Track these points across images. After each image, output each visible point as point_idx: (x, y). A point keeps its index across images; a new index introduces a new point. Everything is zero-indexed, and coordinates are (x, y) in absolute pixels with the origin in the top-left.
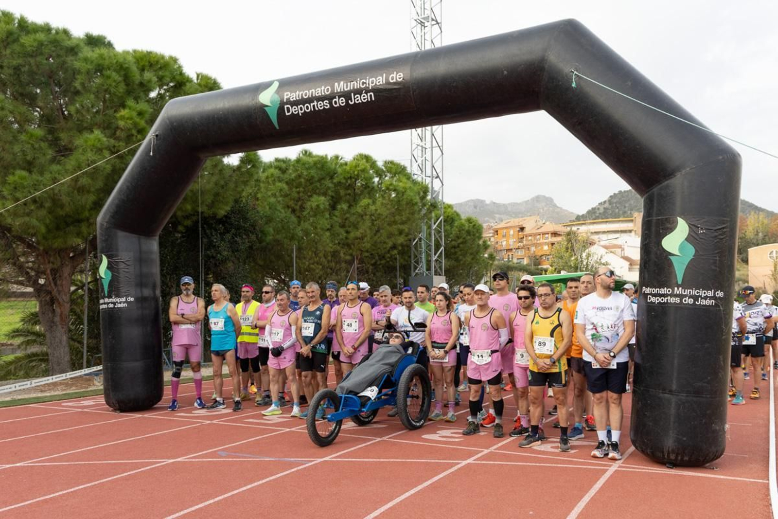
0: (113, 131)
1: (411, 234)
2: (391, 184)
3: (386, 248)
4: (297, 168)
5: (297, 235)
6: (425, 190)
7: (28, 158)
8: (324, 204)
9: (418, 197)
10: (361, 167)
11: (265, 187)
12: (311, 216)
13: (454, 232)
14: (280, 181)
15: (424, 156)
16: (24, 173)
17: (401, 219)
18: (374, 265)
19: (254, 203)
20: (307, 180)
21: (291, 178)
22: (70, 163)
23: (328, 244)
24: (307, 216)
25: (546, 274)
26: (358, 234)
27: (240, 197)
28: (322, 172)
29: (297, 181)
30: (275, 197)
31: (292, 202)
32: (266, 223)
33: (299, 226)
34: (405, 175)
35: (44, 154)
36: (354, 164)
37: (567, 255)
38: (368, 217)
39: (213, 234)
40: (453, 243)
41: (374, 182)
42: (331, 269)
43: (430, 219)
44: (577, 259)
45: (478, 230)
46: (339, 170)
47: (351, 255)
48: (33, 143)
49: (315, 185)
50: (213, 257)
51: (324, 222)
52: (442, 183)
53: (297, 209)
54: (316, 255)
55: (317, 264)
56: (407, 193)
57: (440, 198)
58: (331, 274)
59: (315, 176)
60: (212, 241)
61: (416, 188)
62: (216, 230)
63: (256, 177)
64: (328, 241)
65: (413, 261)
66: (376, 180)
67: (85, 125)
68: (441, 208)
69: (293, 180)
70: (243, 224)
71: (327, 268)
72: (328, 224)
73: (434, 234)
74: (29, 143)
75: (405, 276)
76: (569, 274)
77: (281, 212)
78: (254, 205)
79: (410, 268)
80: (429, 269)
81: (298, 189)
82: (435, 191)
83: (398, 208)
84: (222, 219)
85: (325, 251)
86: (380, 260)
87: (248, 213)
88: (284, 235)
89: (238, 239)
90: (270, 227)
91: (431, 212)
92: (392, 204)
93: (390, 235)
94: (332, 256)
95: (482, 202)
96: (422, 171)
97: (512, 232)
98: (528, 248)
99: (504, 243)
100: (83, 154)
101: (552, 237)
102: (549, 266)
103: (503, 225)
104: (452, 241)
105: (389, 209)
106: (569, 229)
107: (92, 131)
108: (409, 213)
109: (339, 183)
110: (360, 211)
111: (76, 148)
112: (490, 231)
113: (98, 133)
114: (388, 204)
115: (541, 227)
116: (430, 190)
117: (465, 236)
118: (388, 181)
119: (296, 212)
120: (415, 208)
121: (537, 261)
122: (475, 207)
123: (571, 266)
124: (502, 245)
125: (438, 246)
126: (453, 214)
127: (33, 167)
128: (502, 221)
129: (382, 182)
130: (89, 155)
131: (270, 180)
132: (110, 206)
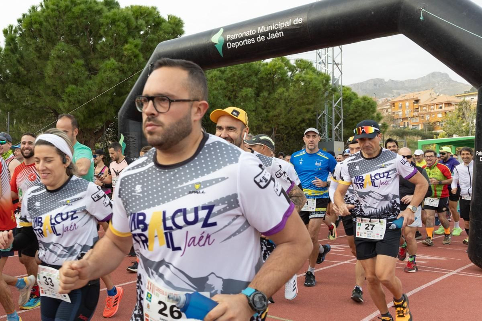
0: (120, 58)
1: (316, 112)
2: (300, 77)
4: (232, 70)
6: (327, 79)
7: (76, 77)
8: (251, 93)
9: (321, 85)
10: (278, 66)
11: (210, 84)
12: (242, 102)
13: (351, 108)
14: (220, 79)
15: (327, 53)
16: (74, 86)
17: (308, 101)
18: (288, 134)
20: (240, 77)
22: (97, 79)
23: (254, 121)
24: (239, 102)
25: (437, 138)
26: (276, 113)
28: (250, 71)
29: (232, 79)
30: (217, 90)
31: (229, 92)
34: (311, 69)
35: (84, 74)
36: (273, 64)
37: (459, 121)
38: (283, 101)
40: (351, 116)
41: (287, 76)
43: (331, 100)
44: (468, 125)
45: (372, 106)
46: (262, 69)
47: (271, 128)
48: (78, 68)
49: (244, 80)
51: (251, 106)
52: (341, 73)
53: (232, 97)
56: (313, 82)
57: (340, 83)
59: (245, 74)
61: (320, 78)
64: (254, 119)
66: (289, 73)
67: (105, 55)
68: (341, 91)
69: (229, 78)
72: (254, 107)
73: (335, 111)
74: (76, 69)
76: (460, 137)
77: (221, 100)
80: (330, 136)
81: (233, 84)
82: (336, 79)
83: (306, 93)
86: (293, 130)
91: (332, 95)
92: (301, 91)
93: (300, 113)
95: (382, 80)
96: (325, 65)
97: (407, 104)
98: (423, 117)
99: (400, 113)
100: (104, 73)
101: (445, 106)
102: (442, 131)
103: (399, 98)
104: (349, 115)
105: (298, 94)
106: (462, 99)
107: (109, 59)
108: (314, 97)
109: (262, 78)
110: (277, 97)
111: (100, 69)
112: (387, 104)
113: (112, 60)
114: (298, 91)
115: (435, 99)
116: (331, 78)
117: (361, 110)
118: (298, 74)
119: (231, 99)
120: (319, 93)
121: (431, 127)
122: (375, 85)
123: (462, 130)
124: (398, 115)
125: (338, 119)
126: (351, 95)
127: (78, 82)
128: (399, 95)
129: (294, 75)
130: (108, 73)
131: (213, 79)
132: (125, 106)
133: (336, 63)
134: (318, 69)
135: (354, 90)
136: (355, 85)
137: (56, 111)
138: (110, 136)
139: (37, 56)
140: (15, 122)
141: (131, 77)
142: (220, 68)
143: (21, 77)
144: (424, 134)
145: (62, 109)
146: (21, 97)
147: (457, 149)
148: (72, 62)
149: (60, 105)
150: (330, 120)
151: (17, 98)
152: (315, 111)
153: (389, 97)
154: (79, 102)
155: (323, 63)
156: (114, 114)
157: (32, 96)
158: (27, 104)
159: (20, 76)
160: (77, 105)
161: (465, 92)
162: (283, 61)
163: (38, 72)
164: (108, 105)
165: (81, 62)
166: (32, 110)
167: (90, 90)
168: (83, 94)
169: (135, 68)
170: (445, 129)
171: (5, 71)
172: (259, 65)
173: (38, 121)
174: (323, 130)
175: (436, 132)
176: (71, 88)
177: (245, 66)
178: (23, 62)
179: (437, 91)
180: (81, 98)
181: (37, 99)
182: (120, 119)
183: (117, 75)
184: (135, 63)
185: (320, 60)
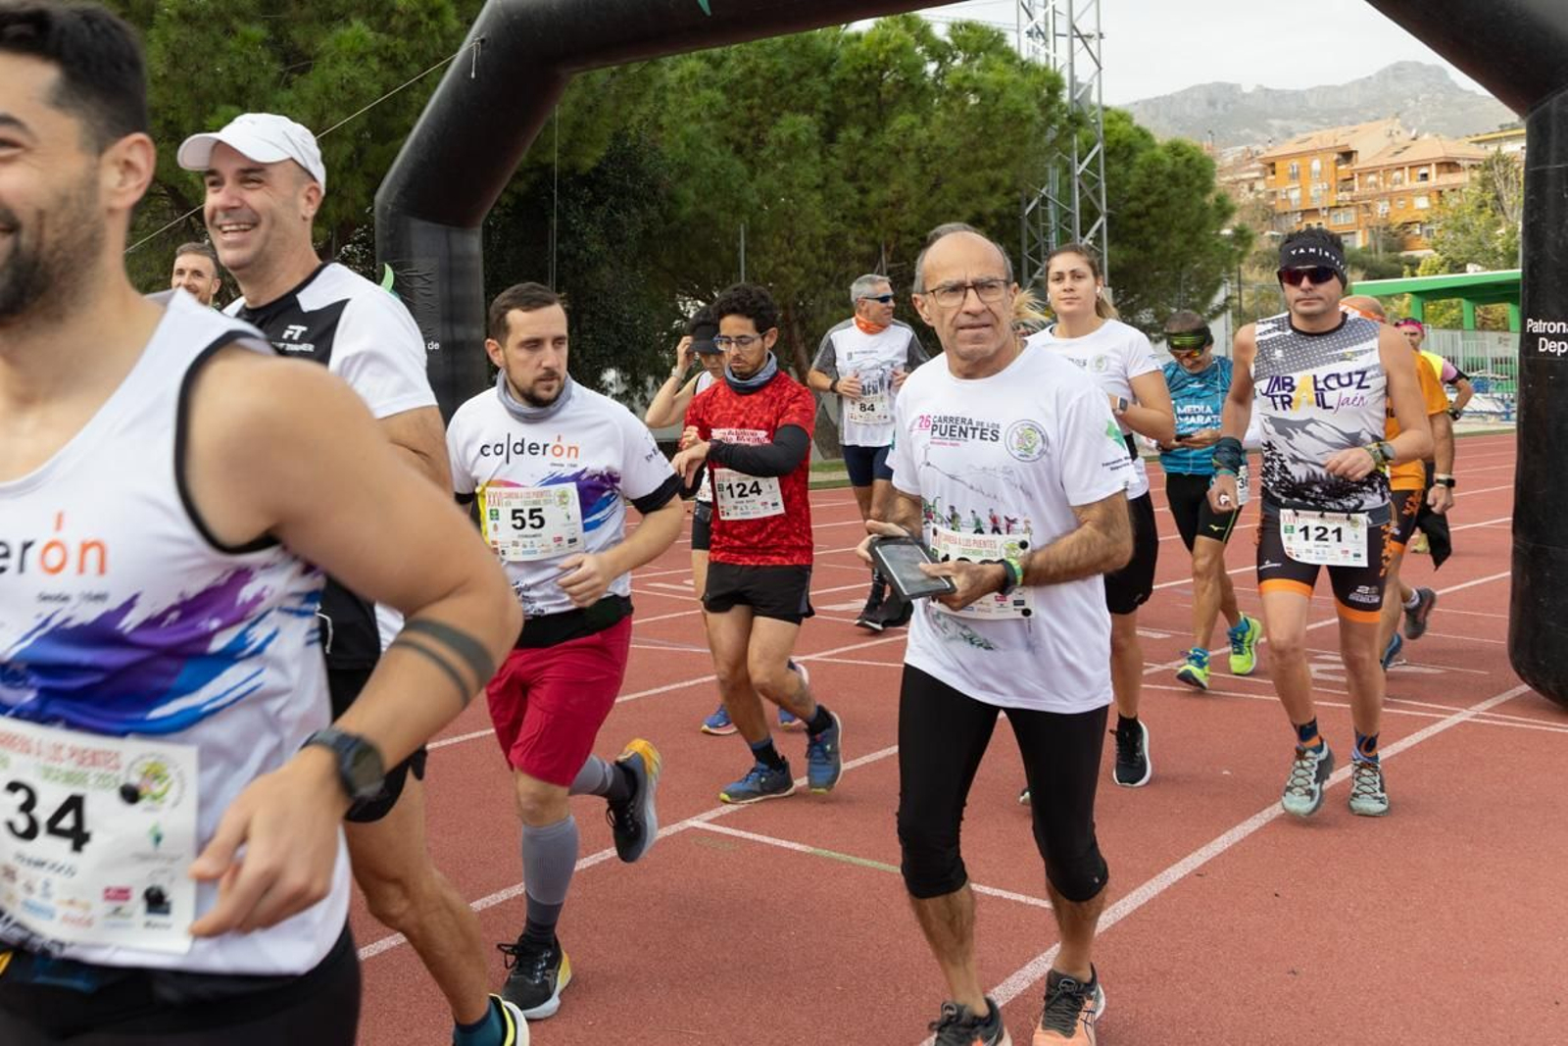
0: (385, 18)
1: (1021, 191)
2: (966, 78)
4: (747, 55)
5: (746, 201)
6: (1054, 85)
7: (240, 81)
8: (807, 131)
9: (1033, 104)
10: (895, 43)
11: (676, 101)
12: (778, 159)
13: (1134, 180)
14: (709, 86)
17: (994, 155)
19: (653, 137)
20: (770, 80)
21: (732, 77)
22: (310, 85)
24: (770, 159)
25: (1413, 275)
26: (888, 194)
27: (626, 128)
28: (804, 59)
29: (747, 84)
30: (699, 122)
31: (737, 129)
32: (680, 179)
33: (752, 180)
34: (1002, 53)
35: (266, 72)
36: (877, 38)
37: (1481, 221)
38: (911, 155)
39: (571, 208)
40: (1134, 205)
41: (925, 75)
42: (826, 275)
43: (1068, 152)
44: (1513, 233)
45: (1198, 171)
46: (843, 53)
47: (873, 242)
48: (249, 52)
49: (785, 89)
50: (572, 257)
51: (809, 171)
52: (1098, 65)
53: (747, 143)
54: (791, 242)
55: (795, 264)
56: (1007, 95)
57: (1094, 99)
58: (827, 286)
59: (788, 70)
60: (569, 222)
61: (1029, 82)
62: (576, 199)
63: (658, 84)
64: (818, 213)
65: (1026, 253)
66: (931, 68)
67: (336, 10)
68: (1097, 123)
69: (737, 82)
70: (631, 185)
71: (817, 273)
72: (818, 176)
73: (1080, 187)
74: (241, 53)
76: (1489, 272)
77: (711, 154)
78: (653, 141)
81: (749, 102)
82: (1080, 85)
83: (985, 131)
84: (588, 175)
85: (811, 235)
87: (641, 160)
88: (718, 203)
89: (620, 216)
90: (687, 186)
91: (1069, 136)
92: (969, 122)
93: (966, 195)
94: (829, 246)
95: (1231, 88)
96: (1046, 40)
97: (1316, 165)
98: (1367, 206)
99: (1295, 195)
100: (332, 67)
101: (1438, 173)
102: (1431, 251)
103: (1289, 147)
104: (1128, 201)
105: (963, 135)
106: (1492, 149)
107: (348, 23)
108: (1012, 142)
109: (843, 81)
110: (891, 142)
111: (317, 56)
112: (1253, 166)
113: (359, 26)
114: (960, 123)
115: (1405, 148)
116: (1067, 83)
117: (1164, 186)
118: (959, 69)
119: (744, 152)
120: (1027, 130)
121: (1395, 240)
122: (1212, 103)
123: (1494, 250)
124: (1288, 200)
125: (1090, 215)
126: (1130, 136)
127: (248, 97)
128: (1290, 135)
129: (945, 73)
130: (344, 68)
131: (687, 85)
132: (398, 173)
133: (1084, 32)
134: (1025, 55)
135: (1141, 120)
136: (1147, 103)
137: (177, 190)
141: (420, 81)
142: (707, 51)
144: (1372, 261)
147: (1480, 311)
148: (230, 32)
150: (1065, 217)
152: (1016, 189)
153: (1258, 142)
155: (1040, 32)
156: (363, 200)
161: (1502, 127)
162: (909, 28)
164: (344, 169)
165: (258, 31)
169: (432, 52)
170: (1439, 247)
172: (835, 40)
174: (1043, 248)
175: (1412, 256)
177: (786, 44)
179: (1410, 123)
182: (383, 216)
183: (375, 75)
184: (432, 33)
185: (1031, 25)
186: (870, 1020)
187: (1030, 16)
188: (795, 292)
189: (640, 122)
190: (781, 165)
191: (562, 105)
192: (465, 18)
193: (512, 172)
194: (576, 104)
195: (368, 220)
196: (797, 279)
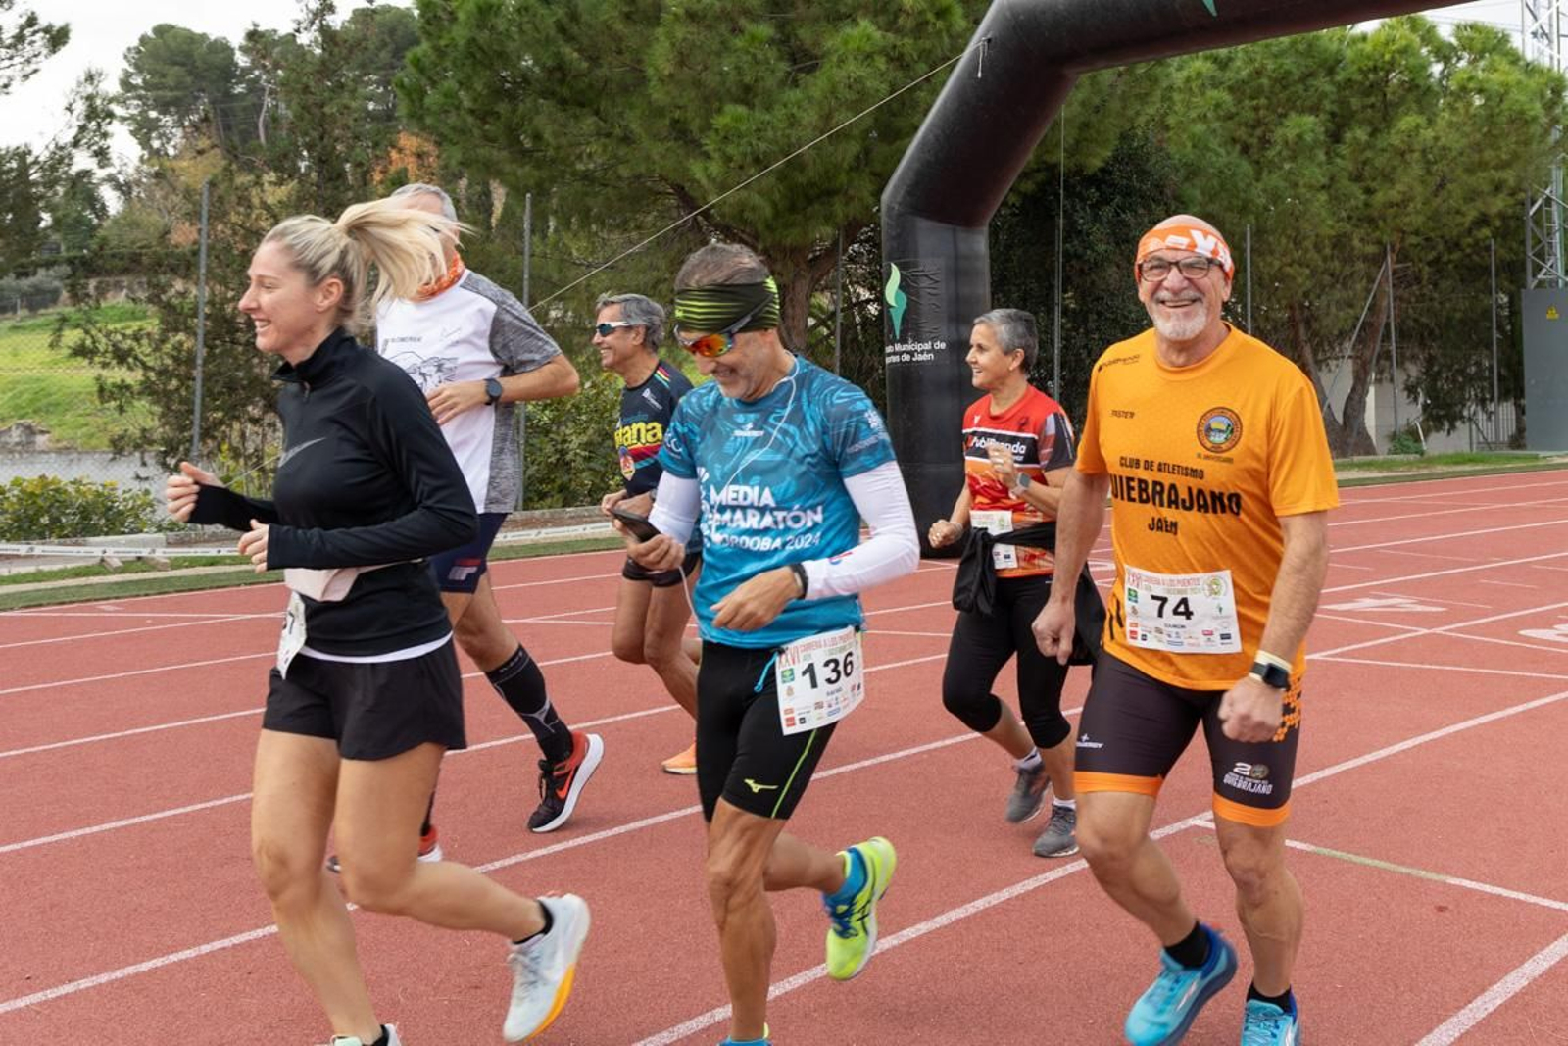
0: (891, 17)
1: (1525, 191)
2: (1471, 79)
3: (1462, 224)
4: (1253, 56)
5: (1252, 201)
6: (1558, 86)
7: (747, 80)
8: (1313, 131)
9: (1538, 105)
10: (1400, 44)
12: (1284, 160)
14: (1215, 86)
16: (741, 109)
17: (1498, 157)
18: (1435, 262)
19: (1160, 137)
20: (1276, 81)
21: (1239, 77)
22: (817, 84)
24: (1276, 159)
26: (1394, 194)
27: (1133, 128)
28: (1310, 61)
29: (1254, 84)
30: (1205, 122)
31: (1243, 129)
32: (1187, 179)
33: (1258, 180)
34: (1506, 54)
35: (773, 71)
36: (1382, 39)
38: (1416, 155)
39: (1078, 207)
41: (1430, 76)
42: (1332, 275)
46: (1349, 53)
47: (1379, 242)
48: (756, 51)
49: (1292, 89)
50: (1079, 257)
51: (1314, 172)
53: (1253, 144)
54: (1297, 243)
55: (1301, 265)
56: (1511, 95)
58: (1332, 286)
59: (1294, 70)
60: (1078, 222)
61: (1533, 83)
62: (1083, 200)
63: (1165, 85)
64: (1324, 213)
65: (1530, 254)
66: (1437, 68)
67: (843, 9)
69: (1244, 82)
70: (1138, 185)
71: (1323, 273)
72: (1324, 176)
74: (748, 52)
75: (1513, 288)
77: (1218, 155)
78: (1160, 141)
79: (1524, 269)
81: (1255, 102)
83: (1489, 132)
84: (1095, 175)
85: (1317, 236)
86: (1450, 251)
87: (1147, 160)
88: (1227, 203)
89: (1127, 216)
90: (1194, 186)
92: (1473, 125)
93: (1472, 196)
94: (1334, 247)
96: (1551, 42)
100: (839, 66)
105: (1467, 135)
108: (1516, 143)
109: (1349, 83)
110: (1397, 143)
111: (825, 54)
113: (865, 24)
114: (1465, 124)
118: (1464, 70)
119: (1251, 151)
120: (1532, 130)
127: (755, 96)
129: (1450, 74)
130: (851, 67)
131: (1193, 86)
132: (904, 172)
134: (1529, 56)
137: (681, 189)
138: (860, 271)
139: (621, 12)
140: (552, 224)
141: (927, 80)
142: (1214, 51)
143: (569, 78)
145: (704, 181)
146: (571, 145)
148: (736, 30)
149: (696, 169)
151: (558, 148)
152: (1521, 190)
154: (757, 160)
155: (1544, 33)
156: (871, 200)
157: (607, 141)
158: (591, 166)
159: (565, 75)
160: (752, 171)
162: (1414, 29)
163: (625, 64)
164: (851, 169)
165: (765, 30)
166: (605, 186)
167: (793, 121)
168: (770, 134)
169: (939, 52)
171: (520, 58)
172: (1341, 41)
173: (625, 222)
174: (1547, 249)
176: (731, 114)
177: (1293, 44)
178: (575, 30)
180: (763, 146)
181: (622, 151)
182: (889, 216)
183: (882, 75)
184: (939, 33)
185: (1535, 27)
186: (1369, 1018)
187: (1535, 18)
188: (1300, 293)
189: (1147, 122)
190: (1287, 166)
191: (1070, 105)
192: (972, 18)
193: (1020, 170)
194: (1083, 104)
195: (874, 219)
196: (1302, 279)
